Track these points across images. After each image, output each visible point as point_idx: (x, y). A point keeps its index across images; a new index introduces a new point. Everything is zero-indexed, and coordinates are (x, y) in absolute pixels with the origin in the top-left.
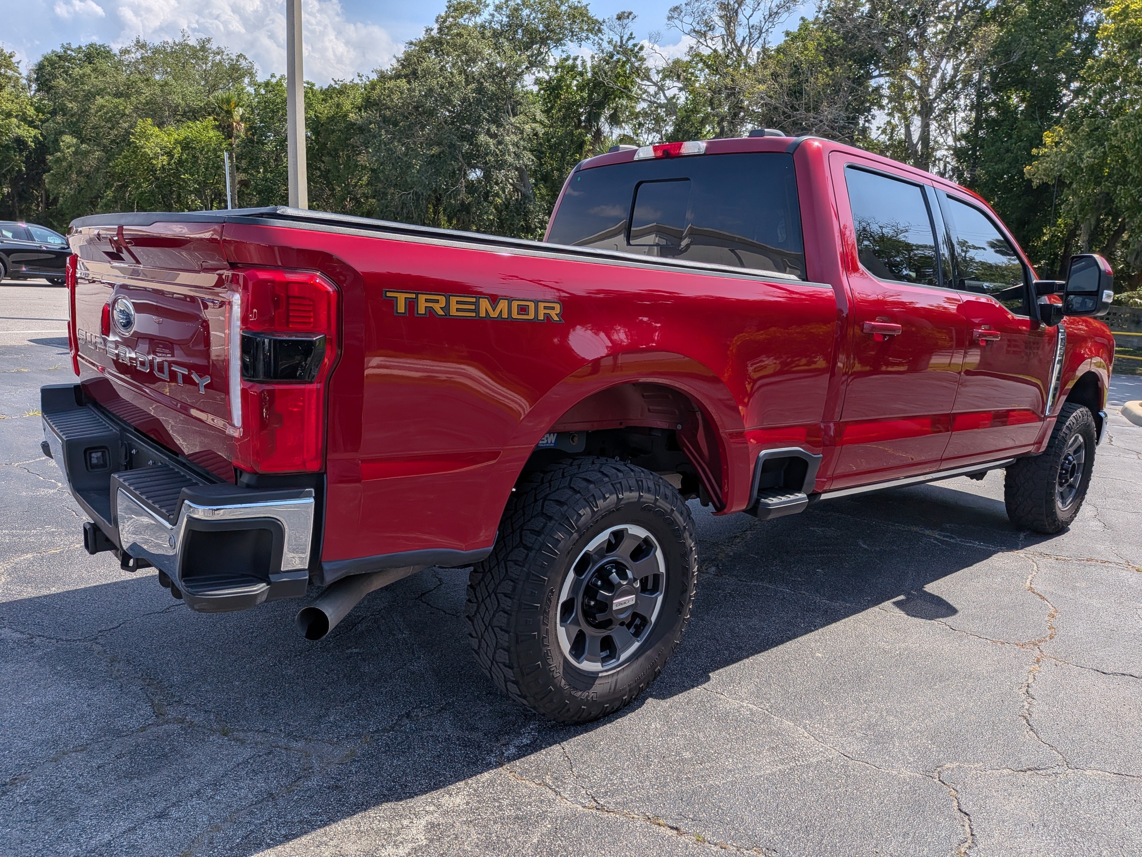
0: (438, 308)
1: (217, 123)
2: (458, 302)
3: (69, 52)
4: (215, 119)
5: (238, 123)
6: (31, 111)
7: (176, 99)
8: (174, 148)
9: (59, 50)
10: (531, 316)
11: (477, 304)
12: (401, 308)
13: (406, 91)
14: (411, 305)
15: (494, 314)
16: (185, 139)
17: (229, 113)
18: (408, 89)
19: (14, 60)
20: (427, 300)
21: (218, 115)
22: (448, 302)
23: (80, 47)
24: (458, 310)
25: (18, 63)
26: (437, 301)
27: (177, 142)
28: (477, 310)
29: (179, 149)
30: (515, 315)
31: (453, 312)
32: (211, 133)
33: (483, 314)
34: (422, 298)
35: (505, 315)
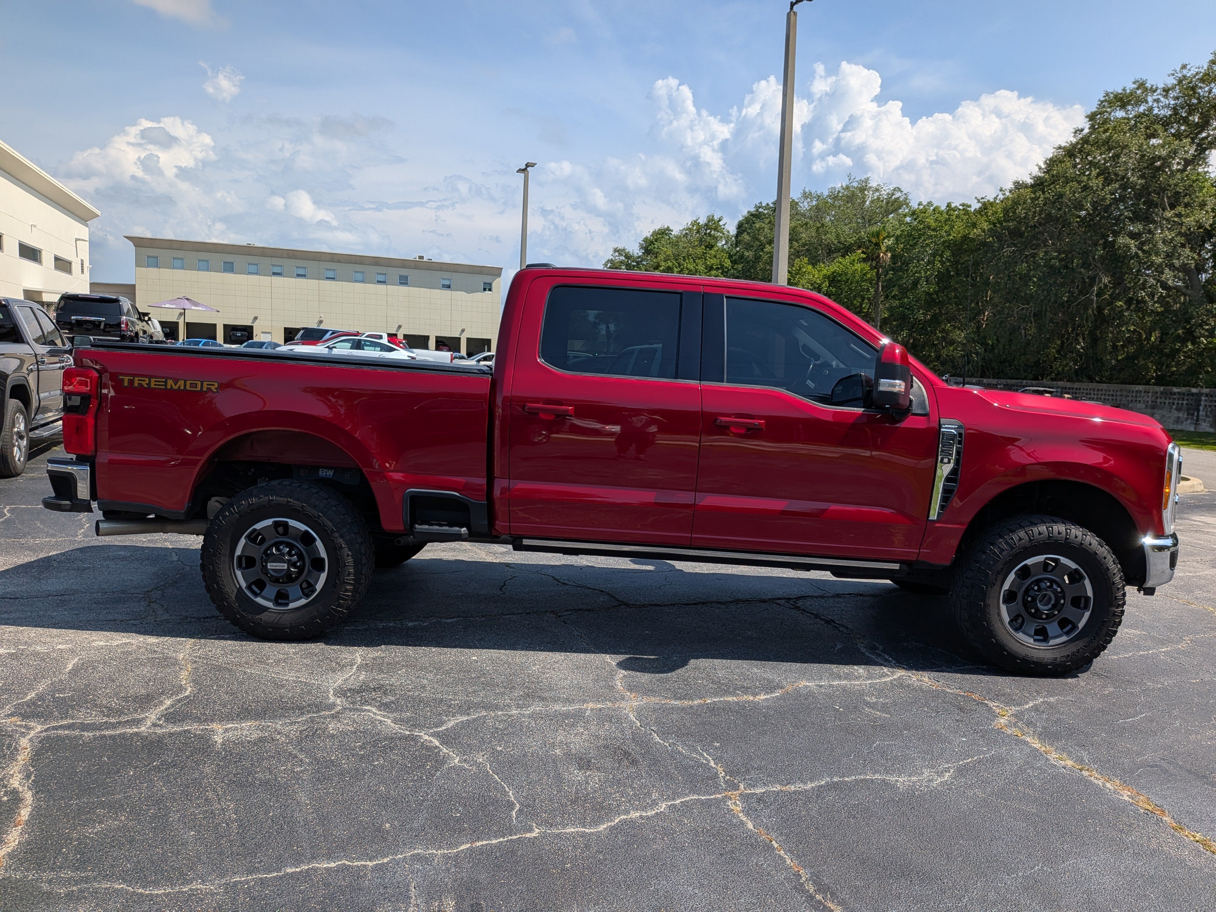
0: (144, 383)
1: (864, 256)
2: (155, 381)
3: (760, 210)
4: (863, 252)
5: (885, 254)
6: (728, 263)
7: (831, 238)
8: (823, 283)
9: (753, 210)
10: (199, 389)
11: (166, 382)
12: (126, 384)
13: (1029, 201)
14: (131, 382)
15: (175, 387)
16: (833, 273)
17: (877, 245)
18: (1031, 199)
19: (721, 223)
20: (139, 380)
21: (867, 248)
22: (150, 381)
23: (768, 205)
24: (155, 385)
25: (724, 225)
26: (144, 381)
27: (825, 277)
28: (166, 385)
29: (827, 283)
30: (188, 388)
31: (153, 386)
32: (858, 266)
33: (169, 387)
34: (136, 379)
35: (182, 388)
